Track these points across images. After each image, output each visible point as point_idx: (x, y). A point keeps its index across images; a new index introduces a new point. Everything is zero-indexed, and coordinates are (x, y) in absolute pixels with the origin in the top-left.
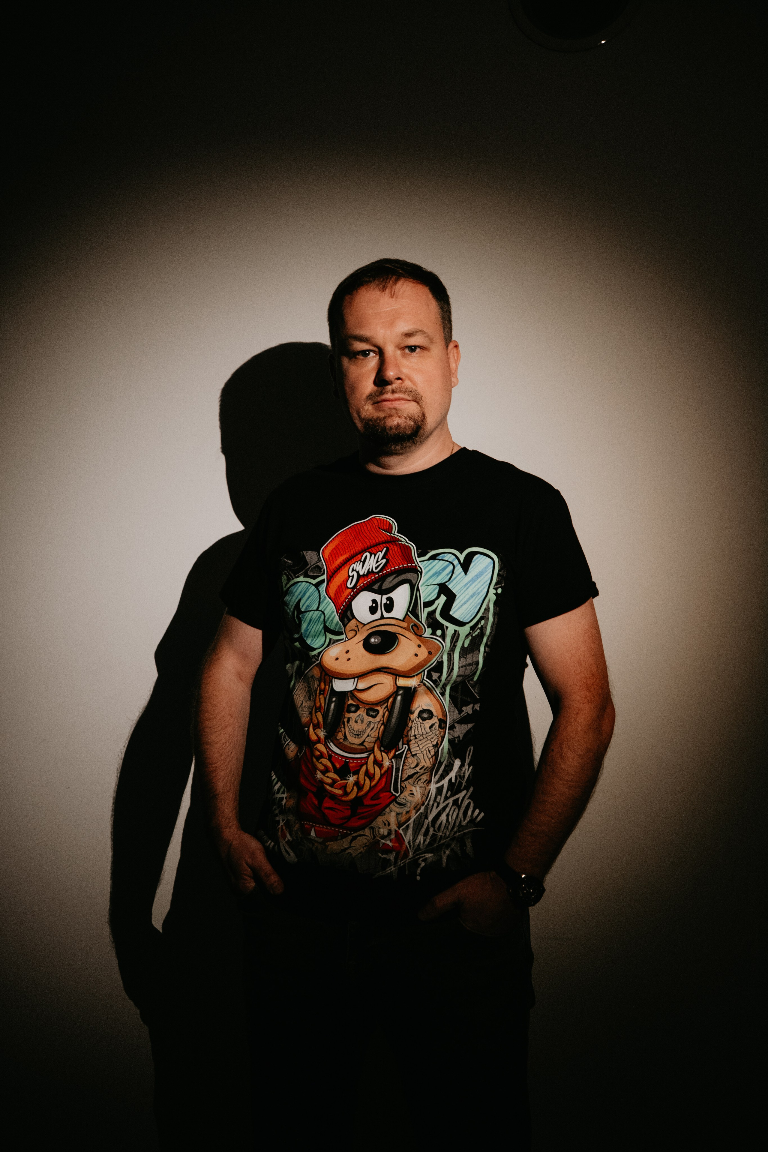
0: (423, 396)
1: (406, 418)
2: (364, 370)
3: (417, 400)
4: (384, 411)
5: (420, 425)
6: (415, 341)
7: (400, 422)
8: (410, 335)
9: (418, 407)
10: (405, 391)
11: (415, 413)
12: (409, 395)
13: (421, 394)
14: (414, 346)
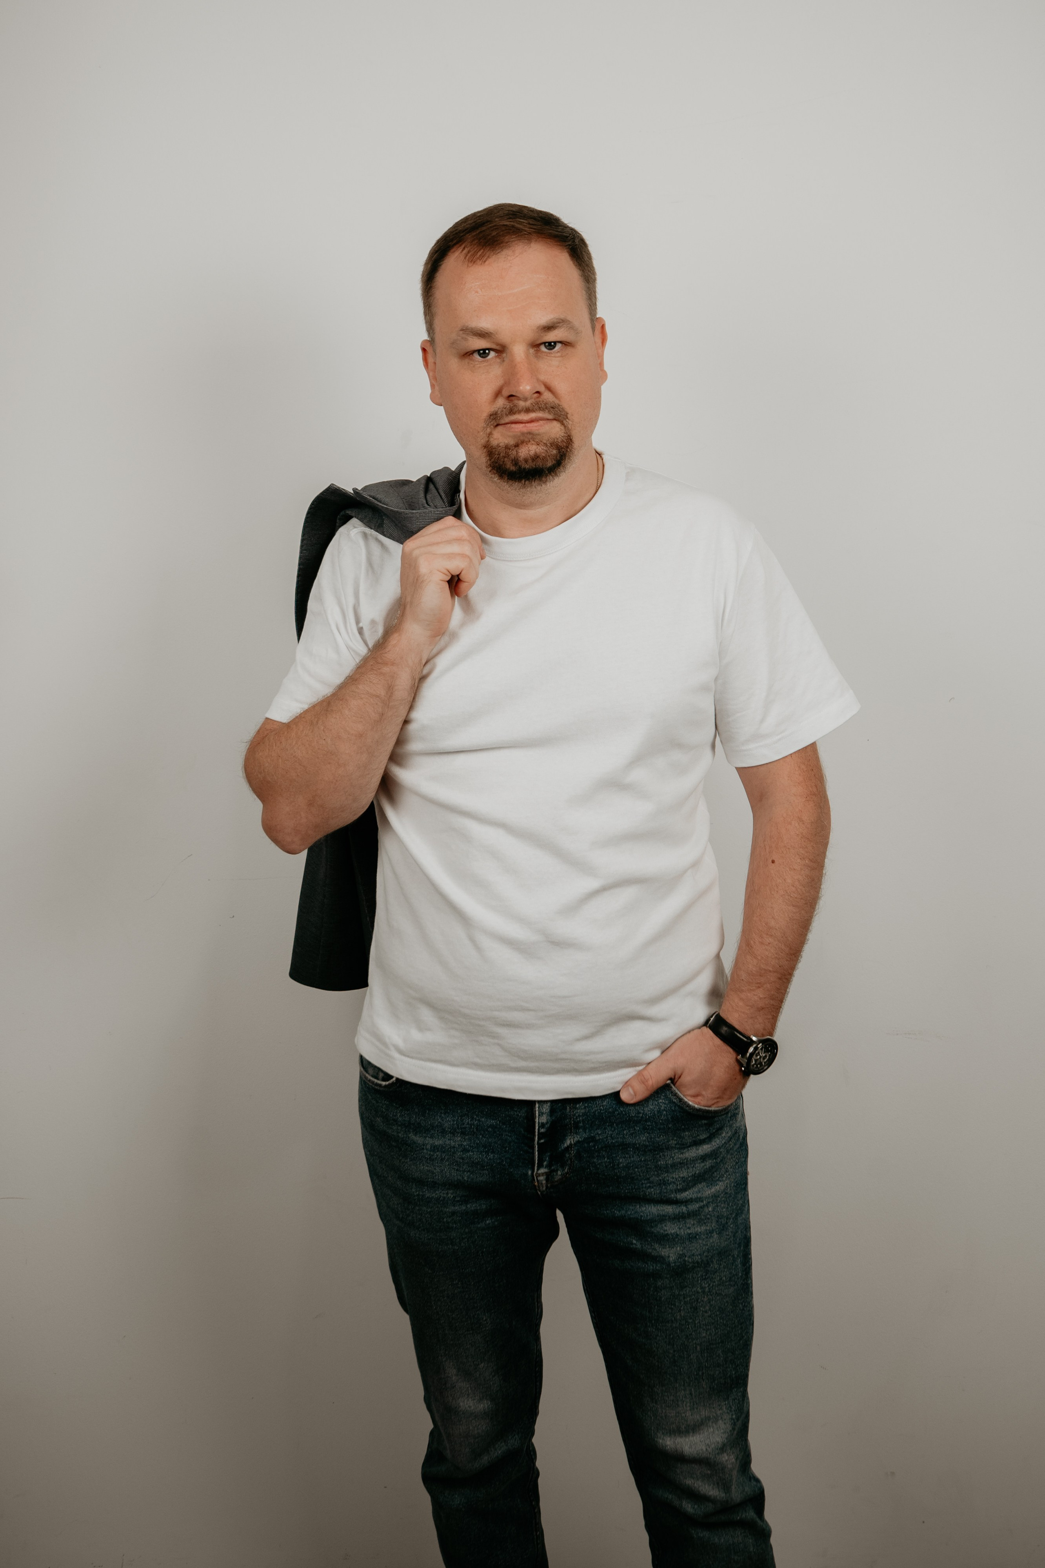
0: (569, 411)
1: (545, 444)
3: (560, 418)
4: (513, 436)
5: (565, 452)
6: (557, 336)
7: (538, 451)
8: (549, 328)
9: (563, 428)
10: (545, 407)
11: (558, 437)
12: (549, 412)
13: (566, 410)
14: (554, 342)
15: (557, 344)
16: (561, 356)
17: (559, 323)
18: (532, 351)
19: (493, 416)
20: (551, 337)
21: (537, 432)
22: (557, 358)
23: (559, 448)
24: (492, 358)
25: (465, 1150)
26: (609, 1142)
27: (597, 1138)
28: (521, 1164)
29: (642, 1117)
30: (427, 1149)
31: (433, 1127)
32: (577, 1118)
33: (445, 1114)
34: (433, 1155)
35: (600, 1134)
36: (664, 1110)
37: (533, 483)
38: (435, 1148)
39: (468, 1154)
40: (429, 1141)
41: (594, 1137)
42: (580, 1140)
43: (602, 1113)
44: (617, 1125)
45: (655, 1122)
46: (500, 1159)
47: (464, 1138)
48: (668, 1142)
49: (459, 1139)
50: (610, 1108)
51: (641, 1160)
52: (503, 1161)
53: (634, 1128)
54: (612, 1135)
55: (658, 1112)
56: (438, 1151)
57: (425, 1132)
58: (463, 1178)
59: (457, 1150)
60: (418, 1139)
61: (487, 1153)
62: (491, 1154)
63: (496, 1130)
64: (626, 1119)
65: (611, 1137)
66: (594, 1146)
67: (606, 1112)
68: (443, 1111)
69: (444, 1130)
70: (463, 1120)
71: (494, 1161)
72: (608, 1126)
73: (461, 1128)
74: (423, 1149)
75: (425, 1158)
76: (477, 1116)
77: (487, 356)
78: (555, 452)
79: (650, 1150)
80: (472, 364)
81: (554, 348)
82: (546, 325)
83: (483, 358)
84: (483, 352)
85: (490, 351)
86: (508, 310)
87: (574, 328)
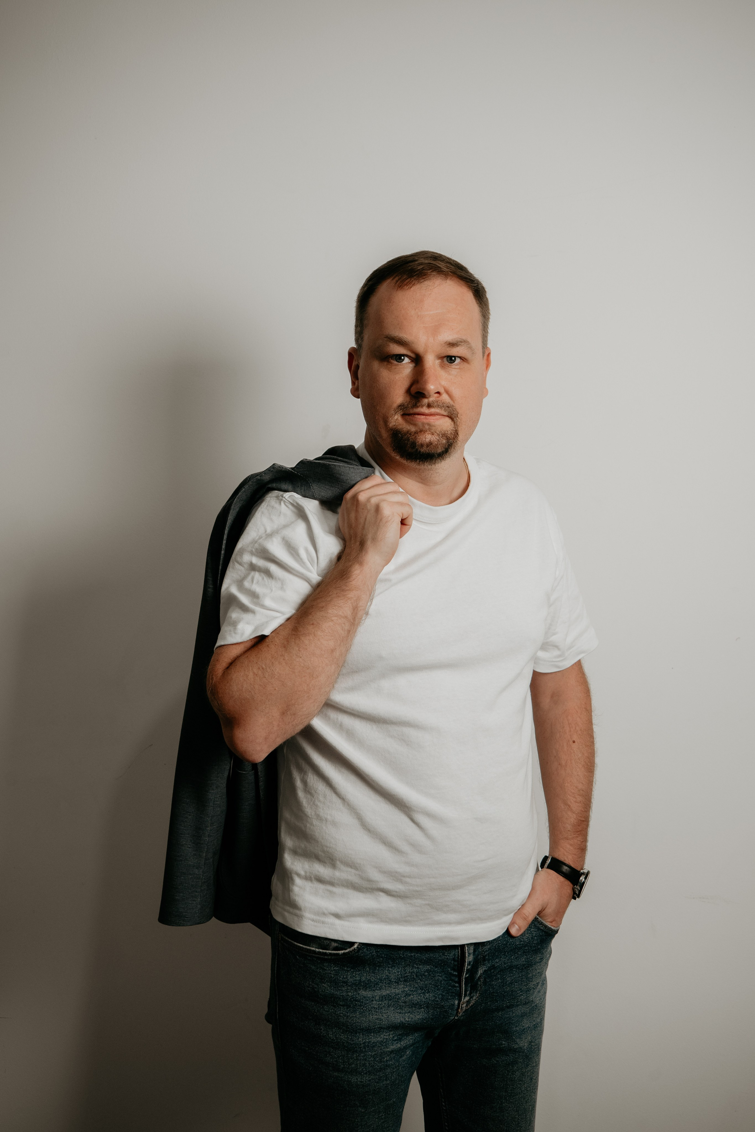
0: (460, 412)
1: (438, 435)
2: (397, 376)
3: (452, 415)
4: (415, 425)
5: (452, 442)
6: (458, 352)
7: (432, 439)
8: (452, 345)
9: (452, 423)
10: (442, 405)
11: (448, 430)
12: (445, 410)
13: (457, 410)
14: (455, 357)
15: (457, 358)
16: (459, 369)
17: (461, 342)
18: (438, 362)
19: (401, 407)
20: (454, 351)
21: (433, 424)
22: (455, 370)
23: (448, 439)
24: (406, 363)
25: (408, 995)
26: (502, 967)
27: (496, 965)
28: (450, 998)
29: (523, 944)
30: (376, 1000)
31: (381, 980)
32: (485, 953)
33: (391, 967)
34: (380, 1005)
35: (498, 962)
36: (535, 936)
37: (425, 463)
38: (382, 998)
39: (410, 998)
40: (378, 993)
41: (494, 965)
42: (486, 969)
43: (500, 946)
44: (508, 954)
45: (530, 946)
46: (434, 996)
47: (406, 985)
48: (536, 959)
49: (402, 986)
50: (504, 941)
51: (519, 976)
52: (436, 998)
53: (518, 953)
54: (504, 961)
55: (532, 938)
56: (385, 1000)
57: (374, 987)
58: (405, 1019)
59: (401, 996)
60: (368, 994)
61: (424, 993)
62: (427, 994)
63: (431, 973)
64: (514, 948)
65: (504, 963)
66: (494, 972)
67: (502, 944)
68: (390, 966)
69: (390, 981)
70: (406, 970)
71: (429, 1000)
72: (503, 955)
73: (404, 978)
74: (373, 1000)
75: (375, 1008)
76: (417, 964)
77: (402, 362)
78: (444, 441)
79: (525, 968)
80: (390, 366)
81: (454, 361)
82: (452, 342)
83: (398, 362)
84: (399, 358)
85: (405, 357)
86: (424, 327)
87: (470, 348)
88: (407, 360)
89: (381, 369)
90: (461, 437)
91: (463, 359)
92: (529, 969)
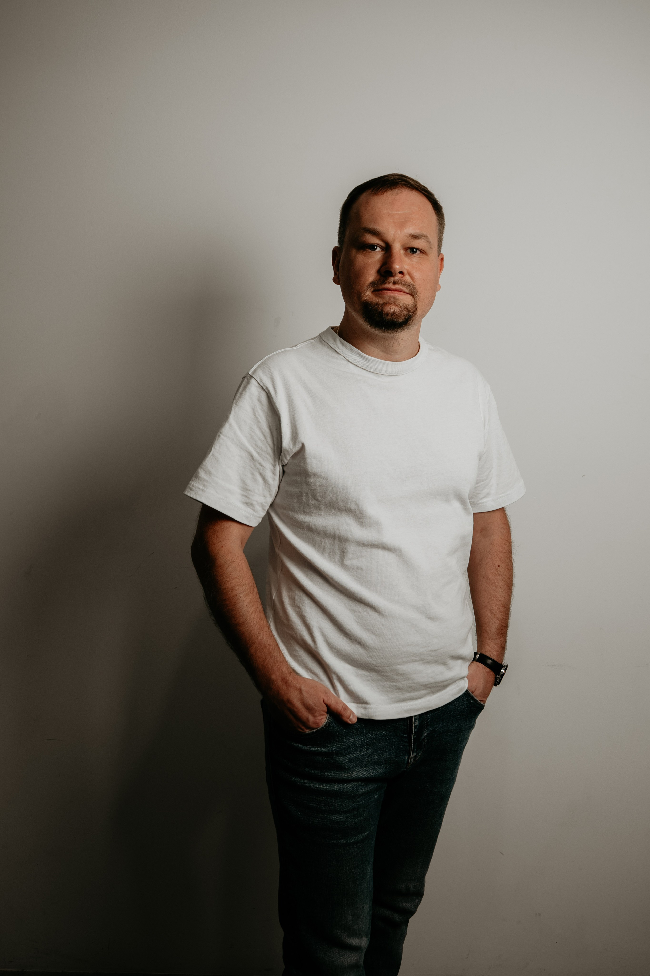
0: (419, 291)
1: (401, 307)
2: (370, 260)
3: (413, 294)
4: (383, 298)
5: (412, 315)
7: (396, 310)
8: (415, 237)
9: (413, 300)
11: (409, 304)
12: (407, 288)
13: (418, 289)
14: (417, 249)
16: (420, 257)
17: (422, 236)
18: (403, 251)
19: (373, 284)
20: (417, 244)
25: (370, 756)
26: (441, 731)
27: (436, 730)
28: (401, 754)
29: (457, 713)
30: (346, 762)
31: (349, 747)
32: (428, 720)
34: (350, 765)
35: (437, 727)
37: (389, 331)
38: (351, 760)
39: (372, 758)
40: (347, 757)
42: (428, 733)
43: (439, 715)
44: (445, 721)
45: (461, 715)
47: (368, 748)
48: (465, 726)
49: (366, 749)
51: (452, 739)
52: (391, 755)
54: (442, 726)
56: (354, 761)
57: (344, 753)
58: (369, 774)
59: (365, 757)
60: (340, 758)
61: (382, 753)
62: (385, 753)
63: (386, 737)
64: (449, 716)
65: (442, 729)
66: (434, 734)
67: (441, 713)
68: (355, 735)
69: (355, 746)
70: (367, 736)
71: (387, 758)
72: (441, 721)
73: (366, 743)
76: (375, 731)
77: (375, 250)
78: (406, 313)
79: (457, 732)
80: (364, 253)
81: (415, 252)
82: (415, 234)
83: (372, 250)
84: (372, 247)
85: (377, 247)
86: (393, 222)
87: (429, 242)
88: (378, 249)
89: (358, 256)
90: (419, 312)
91: (423, 252)
92: (460, 734)
